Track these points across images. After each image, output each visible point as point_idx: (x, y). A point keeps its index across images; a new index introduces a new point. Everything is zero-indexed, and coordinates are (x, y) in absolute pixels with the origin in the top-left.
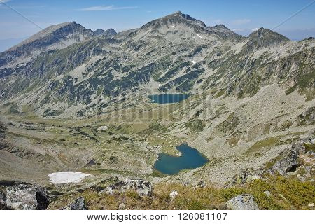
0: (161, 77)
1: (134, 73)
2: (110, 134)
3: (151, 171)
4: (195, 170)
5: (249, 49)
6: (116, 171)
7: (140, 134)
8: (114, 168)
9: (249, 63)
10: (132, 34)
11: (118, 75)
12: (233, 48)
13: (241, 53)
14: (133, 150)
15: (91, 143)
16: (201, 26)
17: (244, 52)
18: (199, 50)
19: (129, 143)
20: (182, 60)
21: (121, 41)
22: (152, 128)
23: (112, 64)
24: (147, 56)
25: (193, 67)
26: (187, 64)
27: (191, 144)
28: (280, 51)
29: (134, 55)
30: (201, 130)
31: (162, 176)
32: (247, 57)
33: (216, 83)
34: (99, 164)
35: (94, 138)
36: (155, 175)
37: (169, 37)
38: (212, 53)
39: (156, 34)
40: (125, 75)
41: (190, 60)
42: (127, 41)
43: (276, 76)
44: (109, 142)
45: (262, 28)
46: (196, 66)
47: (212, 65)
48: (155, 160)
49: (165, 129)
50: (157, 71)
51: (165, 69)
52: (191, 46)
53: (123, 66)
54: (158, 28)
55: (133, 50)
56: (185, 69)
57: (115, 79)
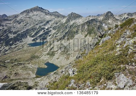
0: (32, 35)
1: (19, 34)
2: (12, 63)
3: (35, 76)
4: (54, 72)
5: (68, 21)
6: (18, 79)
7: (26, 61)
8: (18, 78)
9: (69, 26)
10: (16, 16)
11: (12, 36)
12: (62, 21)
13: (65, 23)
14: (25, 68)
15: (3, 68)
16: (48, 12)
17: (66, 22)
18: (48, 22)
19: (23, 66)
20: (41, 27)
21: (11, 20)
22: (32, 58)
23: (7, 31)
24: (25, 26)
25: (46, 30)
26: (44, 28)
27: (51, 62)
28: (80, 21)
29: (19, 26)
30: (54, 55)
31: (40, 77)
32: (68, 24)
33: (57, 36)
34: (10, 77)
35: (4, 66)
36: (37, 77)
37: (34, 17)
38: (54, 23)
39: (28, 16)
40: (15, 35)
41: (45, 27)
42: (14, 20)
43: (80, 31)
44: (13, 66)
45: (72, 13)
46: (47, 29)
47: (54, 29)
48: (36, 71)
49: (38, 57)
50: (30, 33)
51: (34, 31)
52: (44, 21)
53: (14, 32)
54: (28, 13)
55: (18, 24)
56: (43, 31)
57: (10, 38)
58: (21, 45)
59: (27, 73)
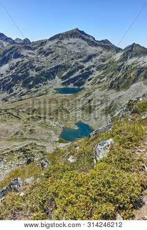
0: (63, 75)
1: (44, 72)
2: (29, 114)
3: (58, 139)
8: (33, 137)
9: (124, 67)
10: (43, 43)
11: (33, 73)
12: (114, 57)
13: (119, 60)
14: (46, 125)
15: (16, 120)
16: (92, 40)
18: (90, 58)
19: (42, 120)
20: (78, 64)
21: (35, 49)
22: (57, 111)
23: (28, 65)
24: (54, 60)
26: (81, 67)
28: (145, 60)
29: (43, 58)
30: (92, 112)
31: (66, 143)
32: (123, 64)
33: (101, 81)
34: (23, 134)
35: (17, 117)
36: (60, 141)
37: (69, 47)
38: (99, 60)
39: (60, 45)
40: (38, 73)
41: (84, 65)
42: (39, 48)
44: (28, 119)
45: (134, 44)
46: (87, 69)
47: (99, 69)
48: (61, 132)
49: (67, 111)
50: (61, 71)
51: (66, 70)
53: (37, 67)
54: (61, 40)
55: (43, 56)
56: (80, 70)
57: (30, 76)
58: (44, 90)
59: (48, 133)
